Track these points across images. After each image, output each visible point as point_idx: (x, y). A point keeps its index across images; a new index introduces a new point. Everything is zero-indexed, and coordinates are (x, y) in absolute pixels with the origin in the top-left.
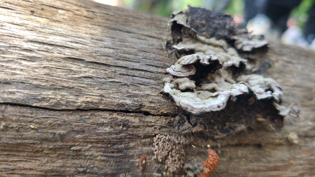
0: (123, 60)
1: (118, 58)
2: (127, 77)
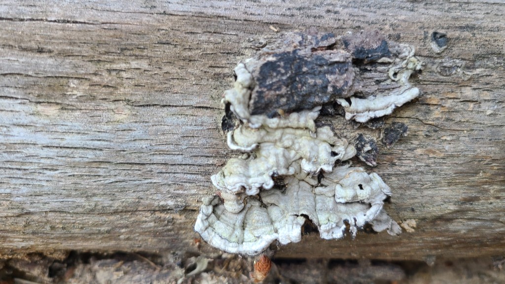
0: (159, 154)
1: (153, 153)
2: (168, 175)
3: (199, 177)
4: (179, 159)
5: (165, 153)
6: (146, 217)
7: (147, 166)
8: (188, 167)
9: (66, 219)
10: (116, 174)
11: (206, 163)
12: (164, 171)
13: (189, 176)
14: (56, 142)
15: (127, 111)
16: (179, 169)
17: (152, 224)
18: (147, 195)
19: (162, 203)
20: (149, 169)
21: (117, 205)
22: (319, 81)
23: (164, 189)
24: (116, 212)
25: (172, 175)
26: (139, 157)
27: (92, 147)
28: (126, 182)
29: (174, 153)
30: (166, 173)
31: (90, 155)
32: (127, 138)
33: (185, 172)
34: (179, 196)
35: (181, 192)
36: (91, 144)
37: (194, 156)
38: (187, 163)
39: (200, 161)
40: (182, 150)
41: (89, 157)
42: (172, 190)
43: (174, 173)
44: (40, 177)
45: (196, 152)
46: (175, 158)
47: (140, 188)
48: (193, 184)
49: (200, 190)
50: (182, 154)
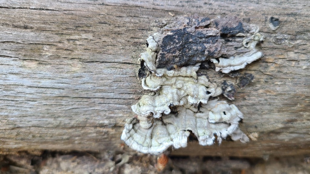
0: (100, 92)
1: (96, 91)
2: (104, 105)
3: (124, 106)
4: (112, 95)
5: (103, 91)
6: (91, 130)
7: (92, 99)
8: (117, 100)
9: (42, 131)
10: (72, 104)
11: (128, 97)
12: (102, 102)
13: (118, 106)
14: (36, 84)
15: (79, 65)
16: (111, 101)
17: (95, 135)
18: (92, 117)
19: (101, 122)
20: (93, 101)
21: (73, 123)
22: (199, 48)
23: (102, 114)
24: (72, 127)
25: (107, 105)
26: (87, 94)
27: (58, 87)
28: (79, 109)
29: (108, 91)
30: (104, 103)
31: (57, 92)
32: (80, 82)
33: (115, 103)
34: (111, 117)
35: (112, 115)
36: (57, 85)
37: (121, 93)
38: (117, 97)
39: (124, 96)
40: (113, 90)
41: (56, 93)
42: (107, 114)
43: (109, 104)
44: (26, 106)
45: (122, 91)
46: (109, 94)
47: (87, 113)
48: (120, 111)
49: (124, 114)
50: (113, 92)
